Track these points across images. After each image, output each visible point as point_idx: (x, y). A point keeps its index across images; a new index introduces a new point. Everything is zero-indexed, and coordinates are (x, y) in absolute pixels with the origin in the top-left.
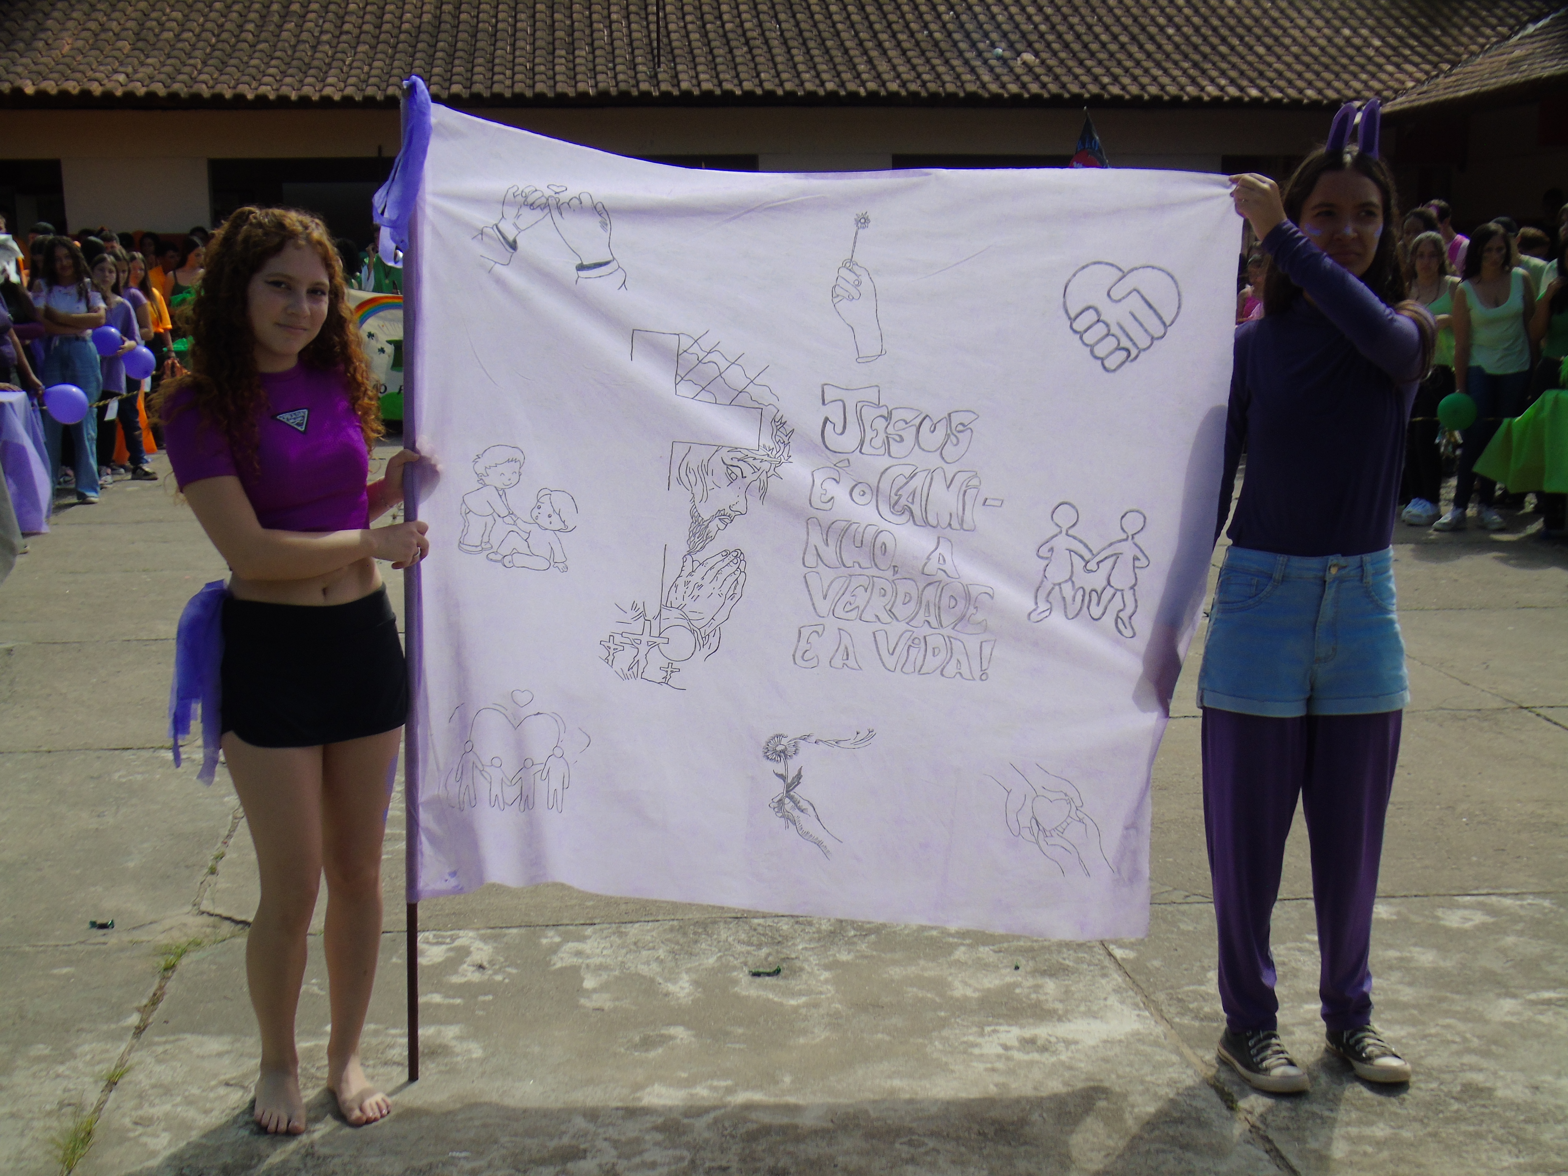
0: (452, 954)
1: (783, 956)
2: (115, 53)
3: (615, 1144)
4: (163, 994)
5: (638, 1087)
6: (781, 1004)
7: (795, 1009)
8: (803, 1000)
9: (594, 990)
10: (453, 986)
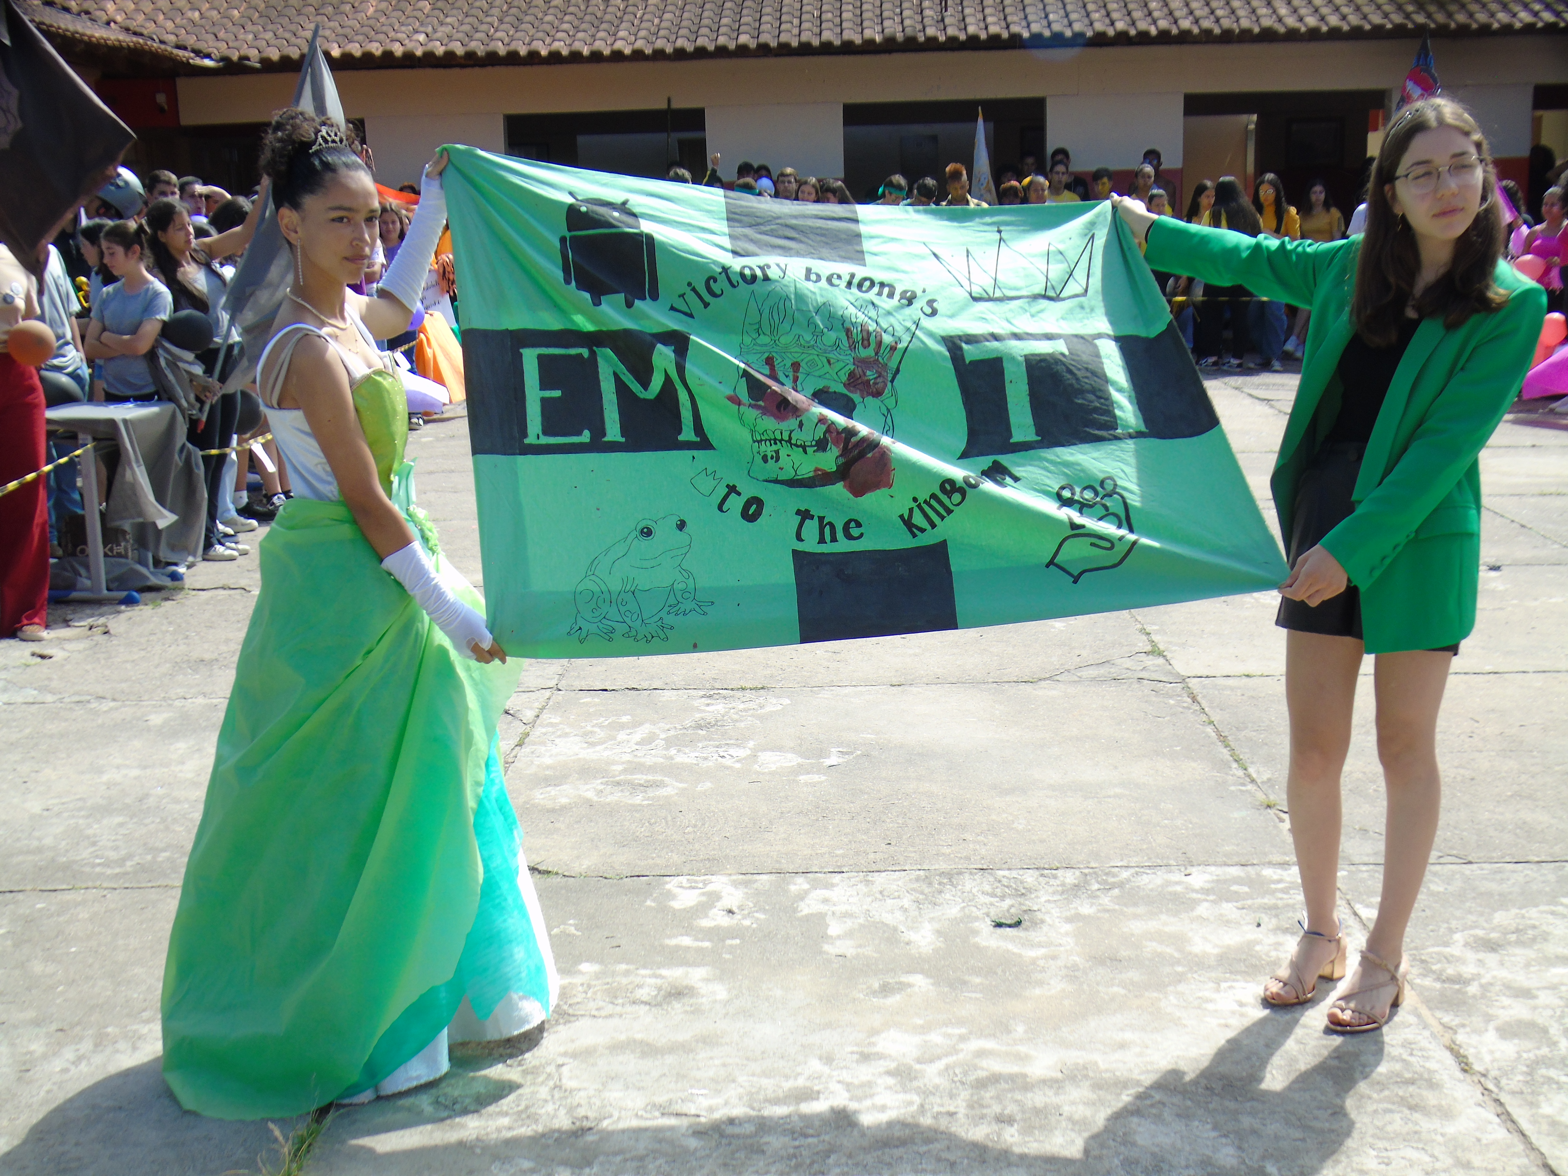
0: (704, 899)
1: (1025, 908)
2: (416, 13)
3: (848, 1086)
5: (874, 1032)
6: (1020, 956)
7: (1034, 961)
8: (1041, 952)
9: (839, 937)
10: (701, 930)
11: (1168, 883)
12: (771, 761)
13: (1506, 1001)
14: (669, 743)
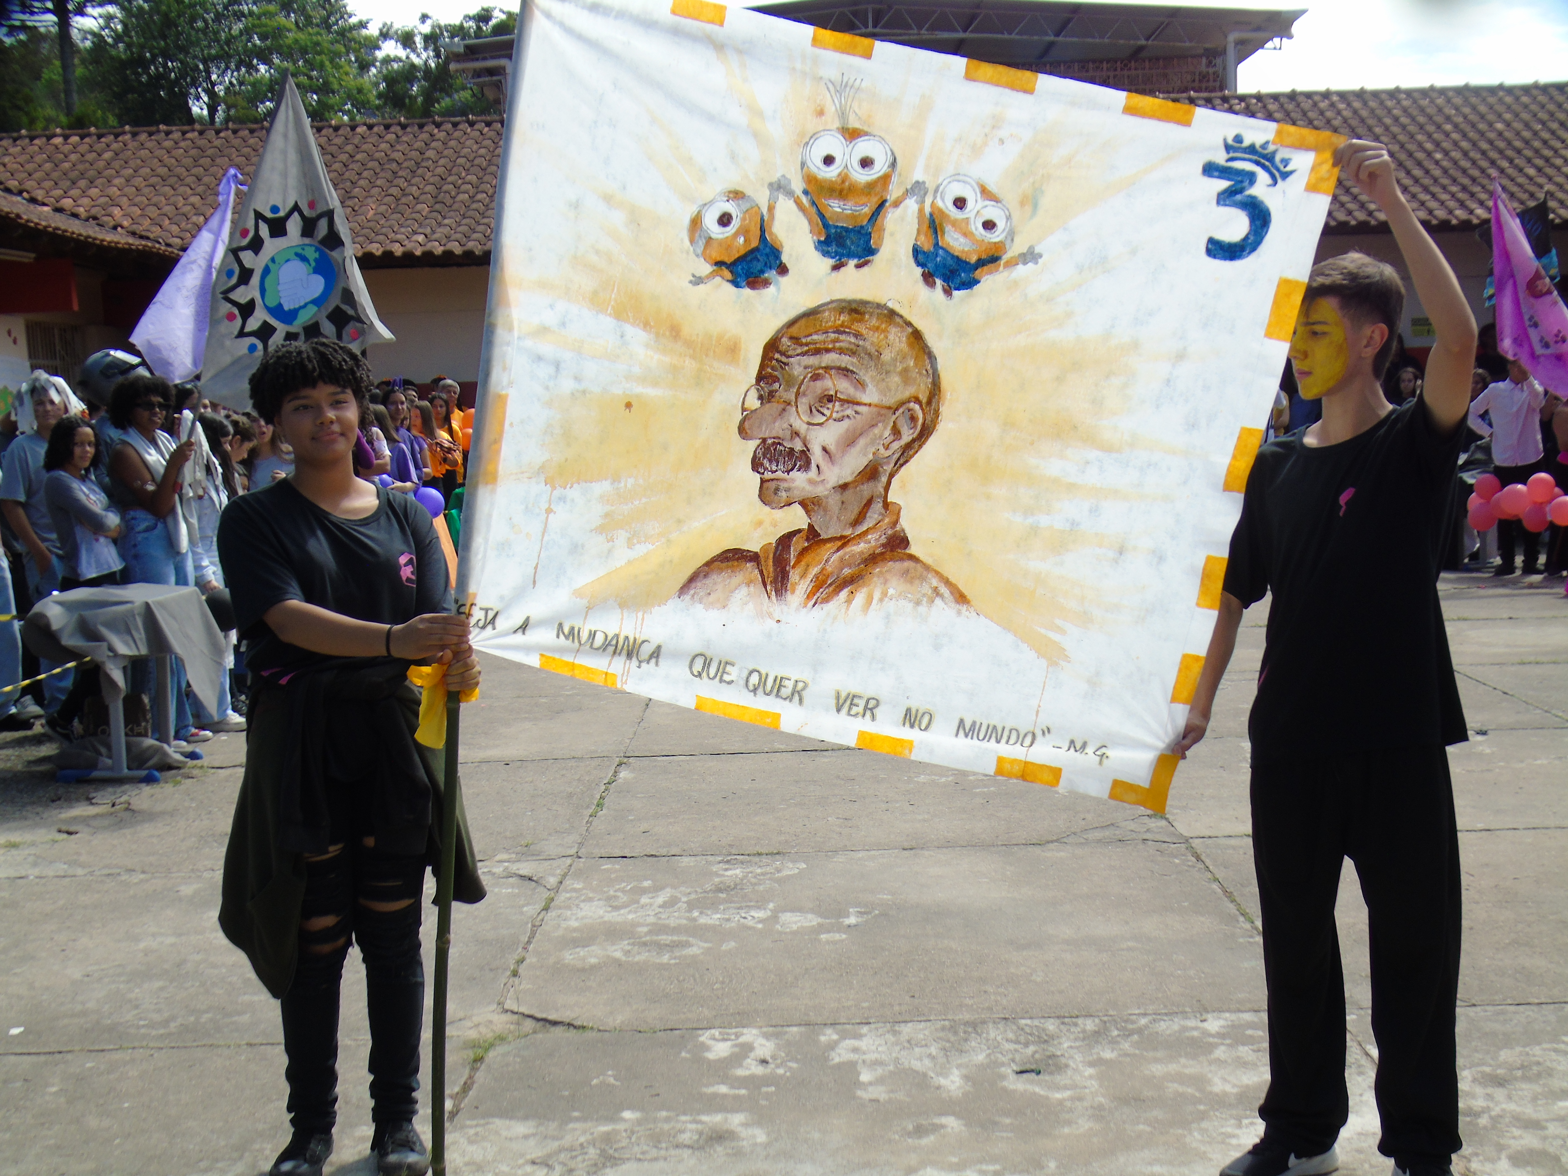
0: (737, 1050)
1: (1048, 1053)
2: (414, 215)
4: (473, 1083)
5: (911, 1170)
6: (1047, 1098)
7: (1061, 1102)
8: (1067, 1094)
9: (871, 1084)
10: (738, 1078)
11: (1185, 1029)
12: (792, 921)
13: (1516, 1132)
14: (691, 906)
